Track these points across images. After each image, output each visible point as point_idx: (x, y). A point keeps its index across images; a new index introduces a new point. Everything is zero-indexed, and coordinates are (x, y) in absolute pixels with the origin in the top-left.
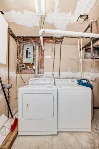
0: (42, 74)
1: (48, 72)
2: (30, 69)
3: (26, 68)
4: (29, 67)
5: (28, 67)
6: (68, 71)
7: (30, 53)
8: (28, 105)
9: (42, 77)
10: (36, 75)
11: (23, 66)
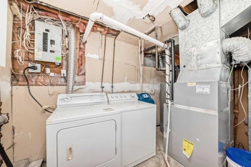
0: (81, 87)
1: (93, 82)
2: (52, 74)
3: (44, 72)
4: (51, 71)
5: (48, 70)
6: (124, 81)
7: (52, 42)
8: (70, 149)
9: (81, 92)
10: (71, 87)
11: (34, 68)
